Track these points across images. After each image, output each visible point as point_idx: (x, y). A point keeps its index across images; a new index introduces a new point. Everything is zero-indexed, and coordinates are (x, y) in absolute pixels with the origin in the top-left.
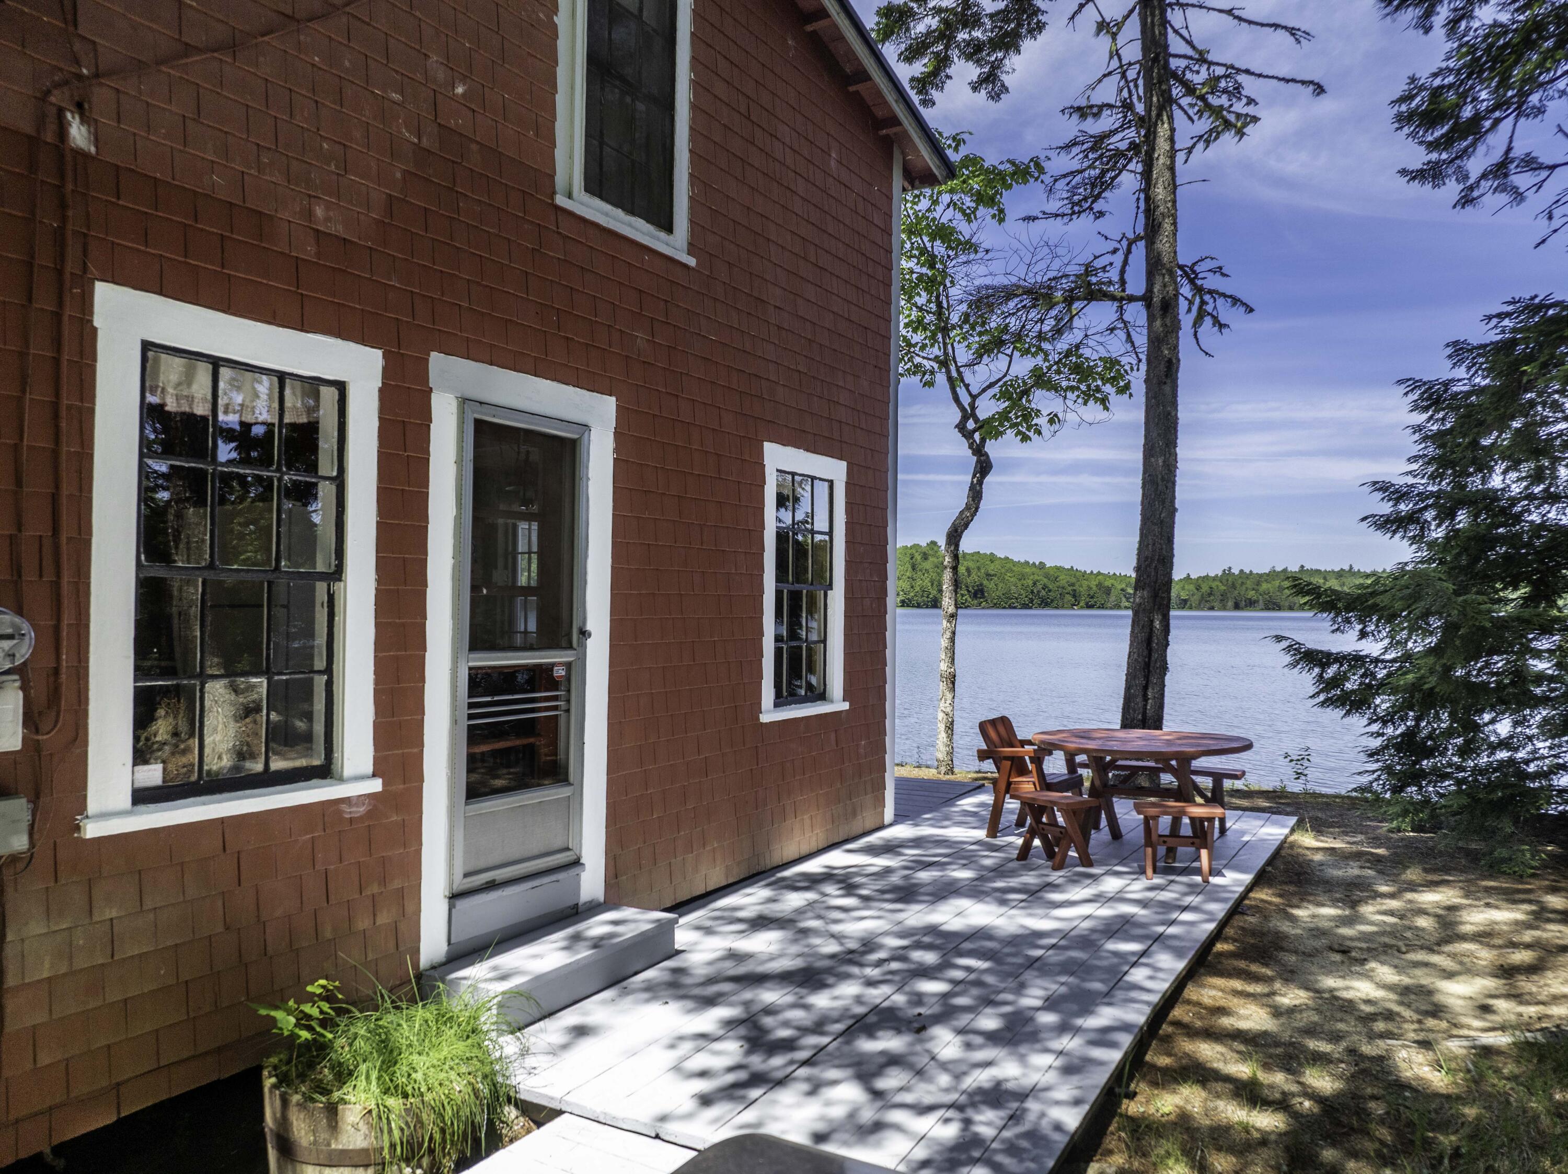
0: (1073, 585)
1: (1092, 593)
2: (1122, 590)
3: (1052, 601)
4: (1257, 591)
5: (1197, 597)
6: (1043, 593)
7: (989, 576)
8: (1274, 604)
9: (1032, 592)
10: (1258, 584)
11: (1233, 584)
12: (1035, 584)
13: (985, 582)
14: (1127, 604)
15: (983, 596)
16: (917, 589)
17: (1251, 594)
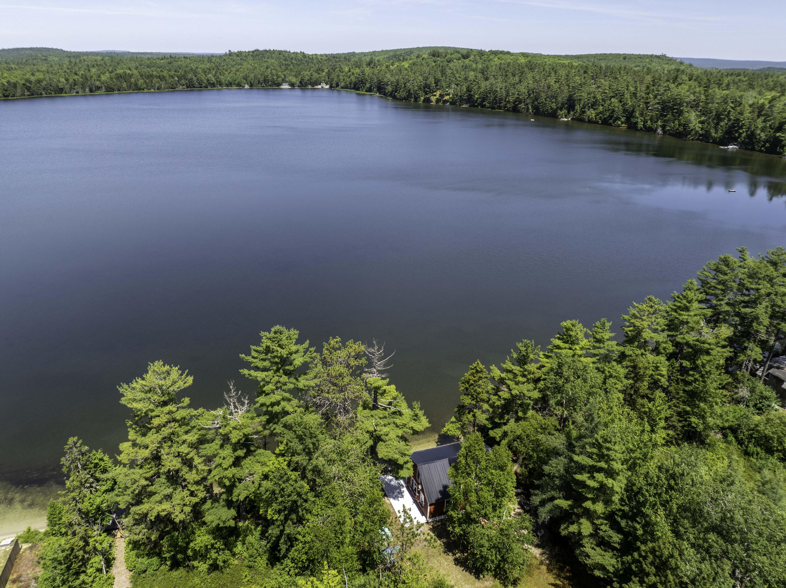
1: (5, 88)
2: (24, 84)
4: (100, 81)
5: (67, 86)
8: (110, 88)
14: (28, 93)
17: (98, 83)
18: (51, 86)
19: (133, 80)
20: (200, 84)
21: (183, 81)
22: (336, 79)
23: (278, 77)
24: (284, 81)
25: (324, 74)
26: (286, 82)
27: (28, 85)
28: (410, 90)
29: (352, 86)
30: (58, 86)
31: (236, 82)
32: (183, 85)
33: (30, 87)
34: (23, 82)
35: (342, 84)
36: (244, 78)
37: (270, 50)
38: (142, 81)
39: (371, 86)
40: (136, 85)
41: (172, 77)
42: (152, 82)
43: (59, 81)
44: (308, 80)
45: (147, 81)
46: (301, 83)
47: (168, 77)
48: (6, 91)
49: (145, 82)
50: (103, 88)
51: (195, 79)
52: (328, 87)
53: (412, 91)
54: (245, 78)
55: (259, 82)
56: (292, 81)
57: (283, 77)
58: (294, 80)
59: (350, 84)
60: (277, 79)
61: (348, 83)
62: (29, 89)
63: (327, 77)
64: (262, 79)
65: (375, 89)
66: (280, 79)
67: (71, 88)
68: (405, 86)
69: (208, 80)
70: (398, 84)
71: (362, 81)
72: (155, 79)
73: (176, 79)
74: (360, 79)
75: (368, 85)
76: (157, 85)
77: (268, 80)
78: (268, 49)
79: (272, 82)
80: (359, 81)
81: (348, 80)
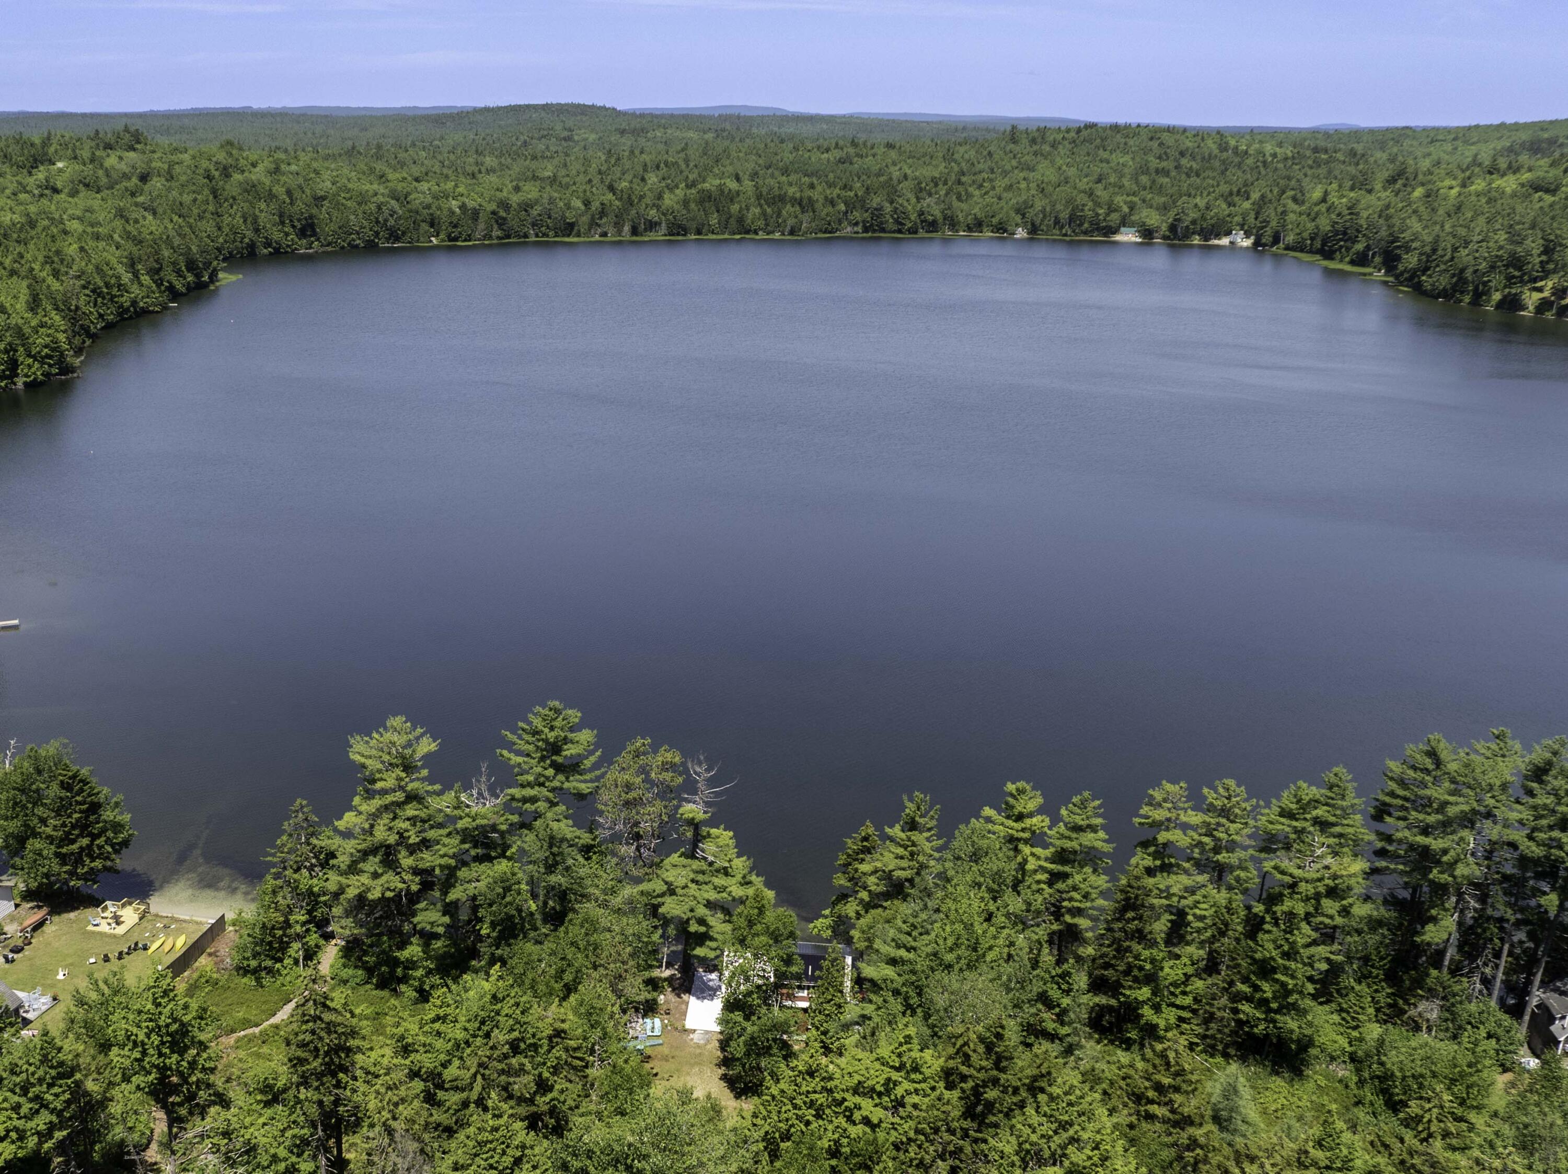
0: (428, 207)
1: (455, 220)
2: (494, 213)
3: (404, 233)
4: (658, 208)
5: (585, 219)
6: (391, 222)
7: (319, 200)
8: (680, 226)
9: (377, 222)
10: (660, 197)
11: (629, 198)
12: (379, 208)
13: (314, 211)
14: (499, 233)
15: (314, 234)
16: (226, 230)
17: (653, 214)
18: (550, 217)
19: (735, 208)
20: (897, 222)
21: (857, 215)
22: (1274, 224)
23: (1111, 209)
24: (1124, 222)
26: (1131, 225)
27: (502, 213)
28: (1462, 271)
29: (1318, 244)
30: (564, 218)
31: (995, 221)
32: (856, 224)
33: (505, 219)
34: (493, 206)
35: (1290, 238)
36: (1018, 211)
38: (757, 211)
39: (1368, 248)
40: (741, 220)
41: (832, 203)
42: (779, 215)
43: (568, 206)
44: (1194, 222)
45: (769, 210)
46: (1173, 228)
47: (821, 200)
48: (455, 226)
49: (764, 213)
50: (664, 225)
51: (888, 208)
52: (1247, 243)
53: (1468, 274)
54: (1021, 211)
55: (1057, 222)
56: (1148, 221)
57: (1126, 209)
58: (1153, 219)
59: (1312, 239)
60: (1108, 214)
61: (1306, 235)
62: (501, 222)
63: (1252, 215)
64: (1064, 215)
65: (1377, 259)
66: (1115, 216)
67: (593, 224)
68: (1452, 259)
69: (921, 213)
70: (1434, 251)
71: (1345, 233)
72: (788, 206)
73: (842, 207)
75: (1360, 247)
76: (791, 222)
77: (1082, 220)
79: (1091, 223)
80: (1337, 233)
81: (1310, 226)
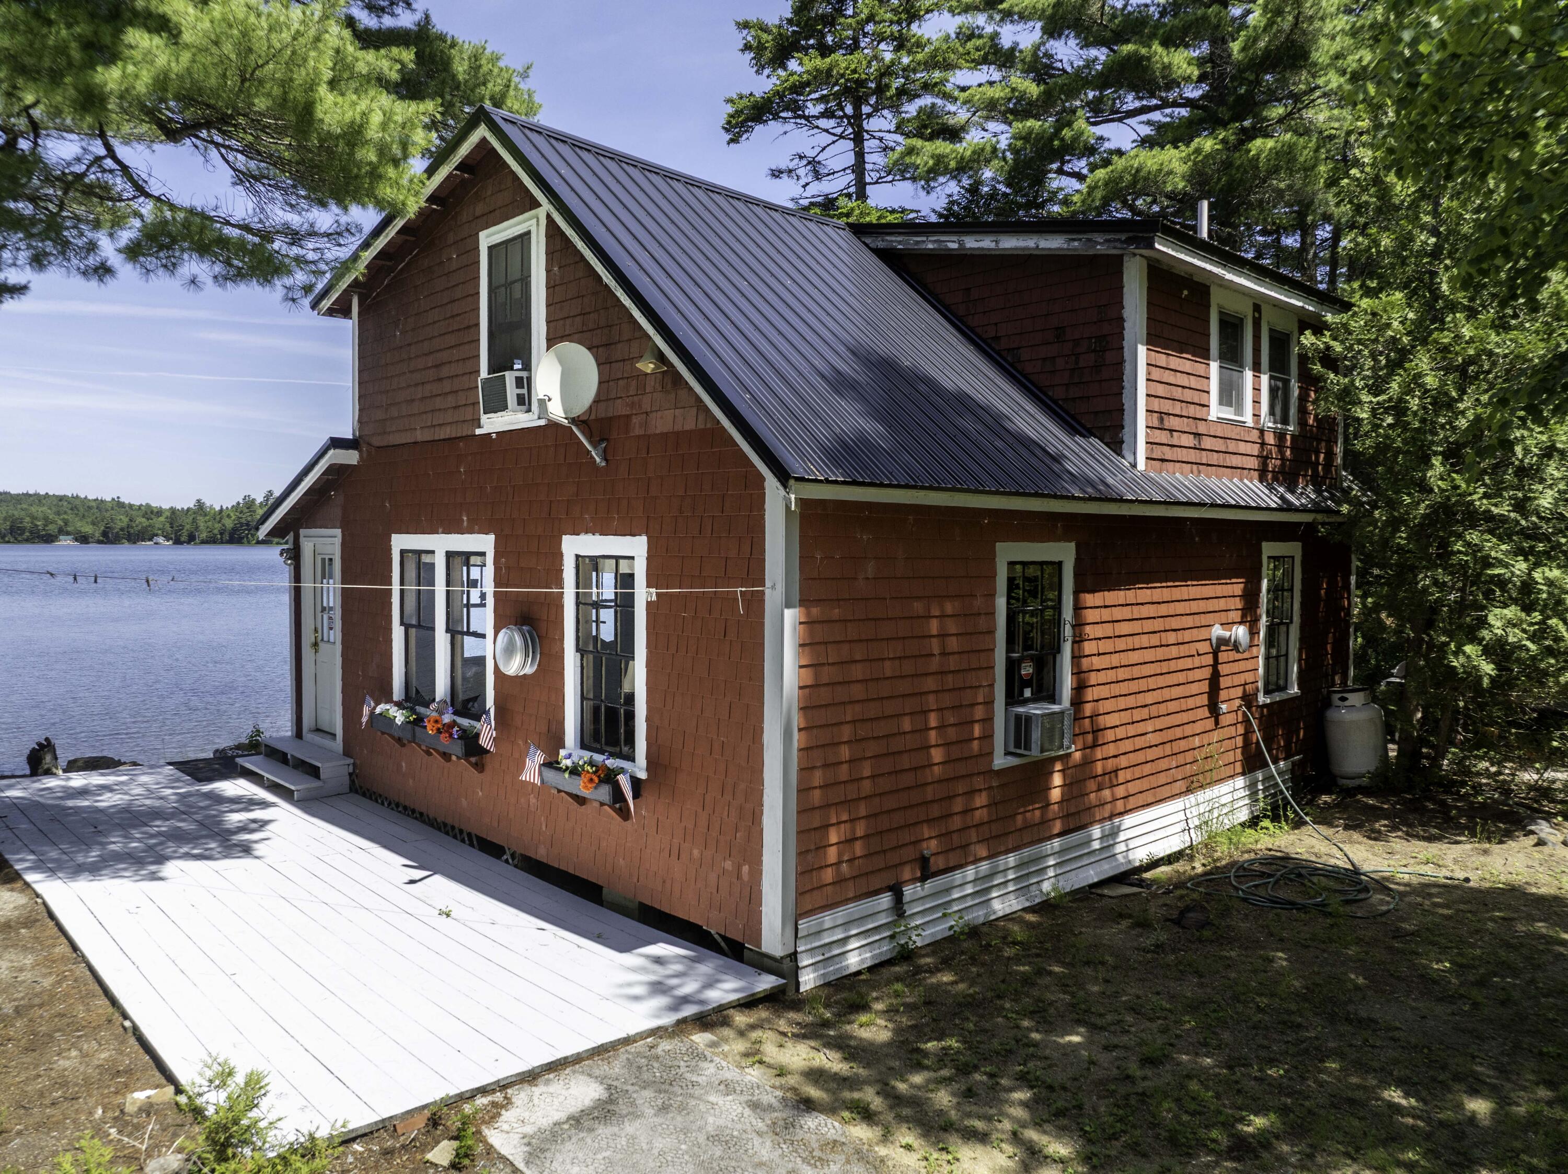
22: (189, 527)
23: (47, 521)
24: (61, 531)
25: (162, 519)
26: (68, 534)
29: (226, 537)
35: (204, 535)
37: (37, 495)
44: (122, 529)
46: (105, 534)
52: (171, 542)
56: (83, 530)
57: (61, 523)
58: (88, 529)
59: (221, 534)
60: (46, 525)
61: (216, 532)
63: (168, 525)
66: (52, 529)
71: (247, 525)
74: (243, 521)
77: (22, 530)
78: (31, 492)
79: (31, 532)
80: (242, 524)
81: (217, 526)
